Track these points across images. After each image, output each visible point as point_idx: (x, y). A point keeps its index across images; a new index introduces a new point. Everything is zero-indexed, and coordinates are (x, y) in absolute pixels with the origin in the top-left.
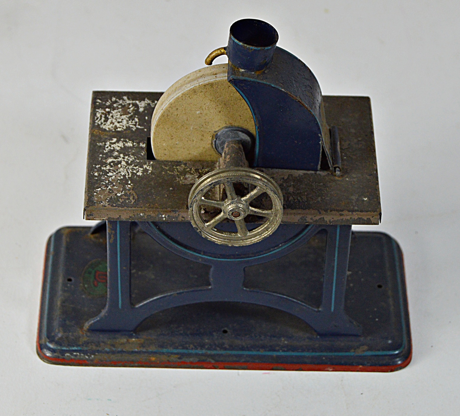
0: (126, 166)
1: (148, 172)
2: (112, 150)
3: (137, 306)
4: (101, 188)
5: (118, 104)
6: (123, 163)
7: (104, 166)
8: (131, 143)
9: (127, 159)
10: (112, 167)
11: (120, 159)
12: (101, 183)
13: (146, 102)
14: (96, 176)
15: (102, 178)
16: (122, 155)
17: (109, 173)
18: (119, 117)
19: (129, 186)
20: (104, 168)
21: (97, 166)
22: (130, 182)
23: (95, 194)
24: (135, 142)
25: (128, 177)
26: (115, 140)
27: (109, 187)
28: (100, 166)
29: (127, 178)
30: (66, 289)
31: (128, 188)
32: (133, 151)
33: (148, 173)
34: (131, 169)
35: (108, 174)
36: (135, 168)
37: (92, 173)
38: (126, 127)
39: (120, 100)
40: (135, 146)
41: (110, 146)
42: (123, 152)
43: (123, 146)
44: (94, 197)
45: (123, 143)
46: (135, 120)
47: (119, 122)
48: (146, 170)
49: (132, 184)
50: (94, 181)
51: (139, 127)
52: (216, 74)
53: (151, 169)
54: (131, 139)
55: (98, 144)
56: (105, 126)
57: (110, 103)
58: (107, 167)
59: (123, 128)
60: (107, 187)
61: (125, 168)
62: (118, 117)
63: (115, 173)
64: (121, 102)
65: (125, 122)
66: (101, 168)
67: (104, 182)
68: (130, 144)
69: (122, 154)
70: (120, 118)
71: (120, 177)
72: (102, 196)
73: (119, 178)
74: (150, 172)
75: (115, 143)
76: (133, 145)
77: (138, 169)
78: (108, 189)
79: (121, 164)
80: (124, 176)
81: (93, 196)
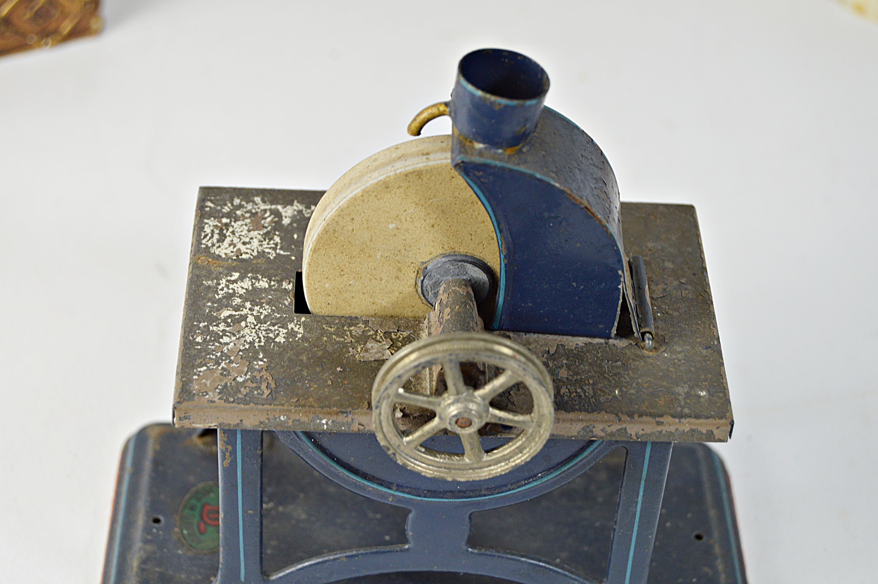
0: (255, 326)
1: (297, 337)
2: (230, 294)
3: (273, 577)
4: (206, 366)
5: (245, 210)
6: (251, 319)
7: (215, 324)
8: (267, 282)
9: (259, 312)
10: (229, 325)
11: (245, 311)
12: (208, 357)
13: (295, 208)
14: (198, 344)
15: (210, 347)
16: (248, 305)
17: (224, 337)
18: (246, 234)
19: (260, 363)
20: (215, 328)
21: (202, 325)
22: (261, 356)
23: (195, 377)
24: (274, 281)
25: (259, 346)
26: (236, 275)
27: (223, 365)
28: (206, 323)
29: (257, 348)
30: (149, 537)
31: (257, 367)
32: (270, 297)
33: (297, 339)
34: (265, 331)
35: (221, 340)
36: (273, 328)
37: (191, 338)
38: (258, 252)
39: (247, 203)
40: (273, 288)
41: (227, 286)
42: (251, 299)
43: (251, 288)
44: (192, 383)
45: (252, 282)
46: (274, 240)
47: (244, 243)
48: (292, 334)
49: (265, 360)
50: (194, 352)
51: (282, 252)
52: (428, 154)
53: (301, 330)
54: (266, 274)
55: (204, 282)
56: (219, 249)
57: (229, 208)
58: (220, 325)
59: (252, 255)
60: (219, 364)
61: (253, 329)
62: (243, 234)
63: (234, 338)
64: (249, 207)
65: (255, 243)
66: (209, 328)
67: (213, 355)
68: (263, 284)
69: (249, 303)
70: (247, 236)
71: (244, 346)
72: (208, 383)
73: (242, 348)
74: (300, 336)
75: (235, 281)
76: (269, 286)
77: (278, 330)
78: (220, 368)
79: (246, 321)
80: (252, 343)
81: (191, 381)
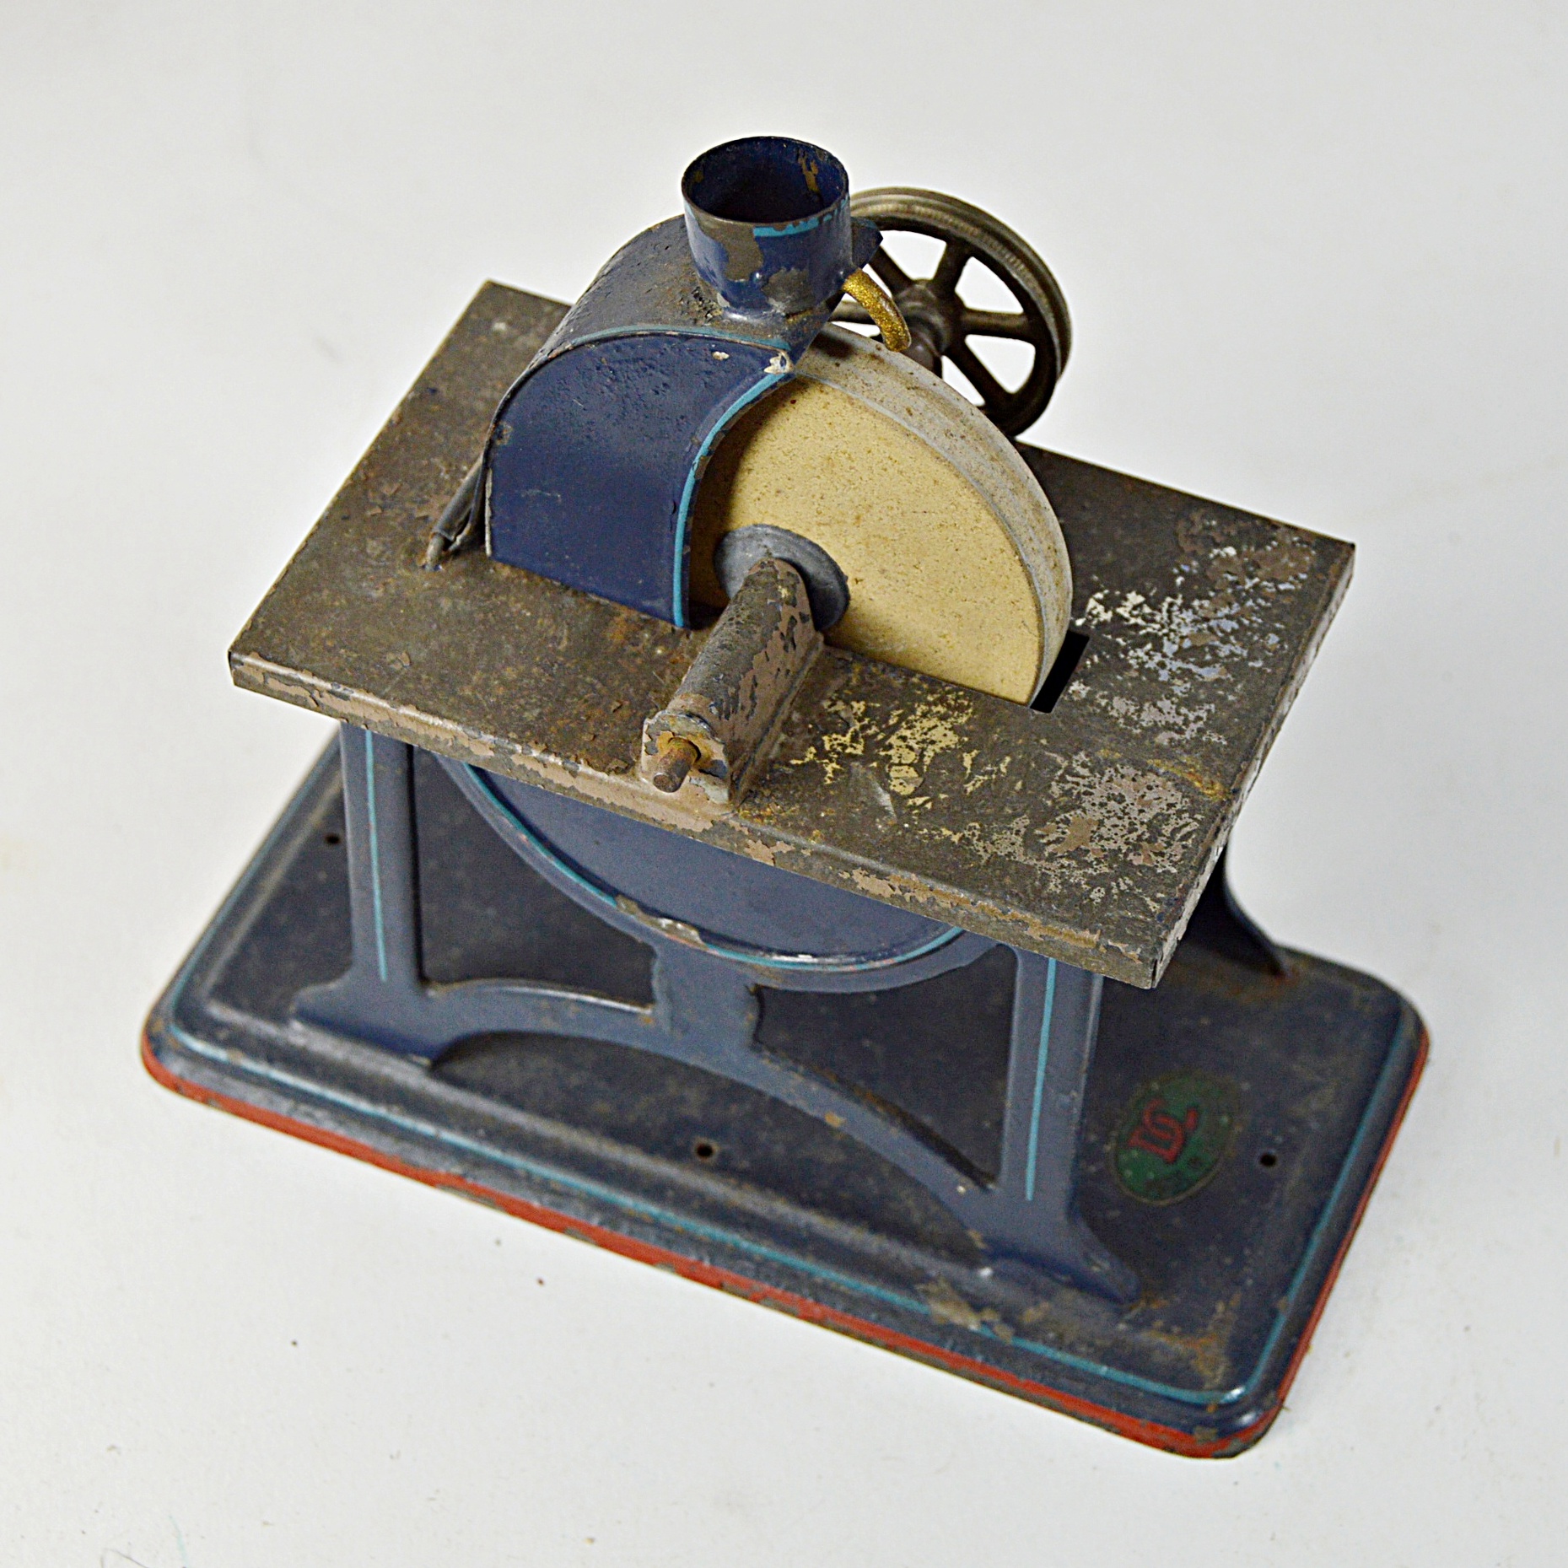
0: (1167, 635)
1: (1106, 596)
2: (1186, 706)
4: (1277, 588)
5: (1090, 871)
6: (1169, 648)
7: (1236, 659)
8: (1112, 708)
9: (1151, 657)
10: (1213, 649)
11: (1176, 665)
12: (1269, 604)
13: (991, 849)
14: (1277, 632)
15: (1260, 621)
16: (1164, 675)
17: (1229, 630)
18: (1108, 818)
19: (1186, 568)
20: (1238, 651)
21: (1259, 664)
22: (1179, 580)
23: (1303, 576)
24: (1099, 705)
25: (1175, 597)
26: (1163, 738)
27: (1249, 584)
28: (1251, 664)
29: (1180, 596)
31: (1195, 563)
32: (1119, 677)
33: (1106, 591)
34: (1153, 621)
35: (1236, 626)
36: (1140, 621)
37: (1286, 646)
38: (1102, 774)
39: (1078, 885)
40: (1106, 693)
41: (1186, 722)
42: (1154, 684)
43: (1147, 705)
44: (1312, 566)
45: (1139, 716)
46: (1062, 788)
47: (1120, 799)
48: (1109, 603)
49: (1176, 571)
50: (1291, 620)
51: (1059, 759)
53: (1092, 603)
54: (1107, 723)
55: (1225, 743)
56: (1172, 800)
57: (1118, 885)
58: (1227, 653)
59: (1116, 770)
60: (1256, 586)
61: (1174, 631)
62: (1115, 821)
63: (1213, 623)
64: (1077, 876)
65: (1099, 794)
66: (1249, 653)
67: (1259, 605)
68: (1120, 705)
69: (1161, 679)
70: (1109, 812)
71: (1201, 607)
72: (1285, 559)
73: (1206, 603)
74: (1099, 596)
75: (1169, 727)
76: (1110, 698)
77: (1132, 616)
78: (1256, 580)
79: (1180, 647)
80: (1186, 606)
81: (1312, 572)
